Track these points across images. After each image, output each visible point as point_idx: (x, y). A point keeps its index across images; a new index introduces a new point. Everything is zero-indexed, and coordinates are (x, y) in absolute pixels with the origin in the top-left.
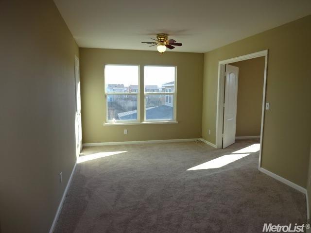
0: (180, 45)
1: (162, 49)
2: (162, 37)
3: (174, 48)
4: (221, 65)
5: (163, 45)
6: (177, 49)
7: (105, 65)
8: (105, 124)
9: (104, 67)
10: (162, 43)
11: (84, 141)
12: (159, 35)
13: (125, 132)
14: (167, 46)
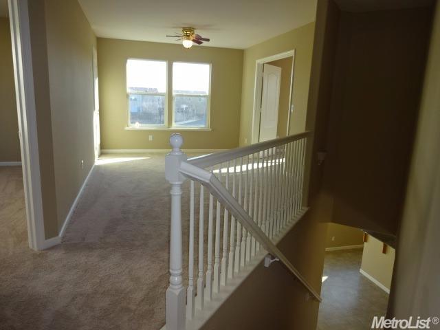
0: (208, 40)
1: (188, 44)
2: (188, 31)
3: (202, 43)
4: (258, 64)
5: (189, 39)
6: (205, 44)
7: (127, 59)
8: (127, 128)
9: (126, 62)
10: (188, 37)
11: (102, 146)
12: (184, 29)
13: (150, 138)
14: (194, 41)
